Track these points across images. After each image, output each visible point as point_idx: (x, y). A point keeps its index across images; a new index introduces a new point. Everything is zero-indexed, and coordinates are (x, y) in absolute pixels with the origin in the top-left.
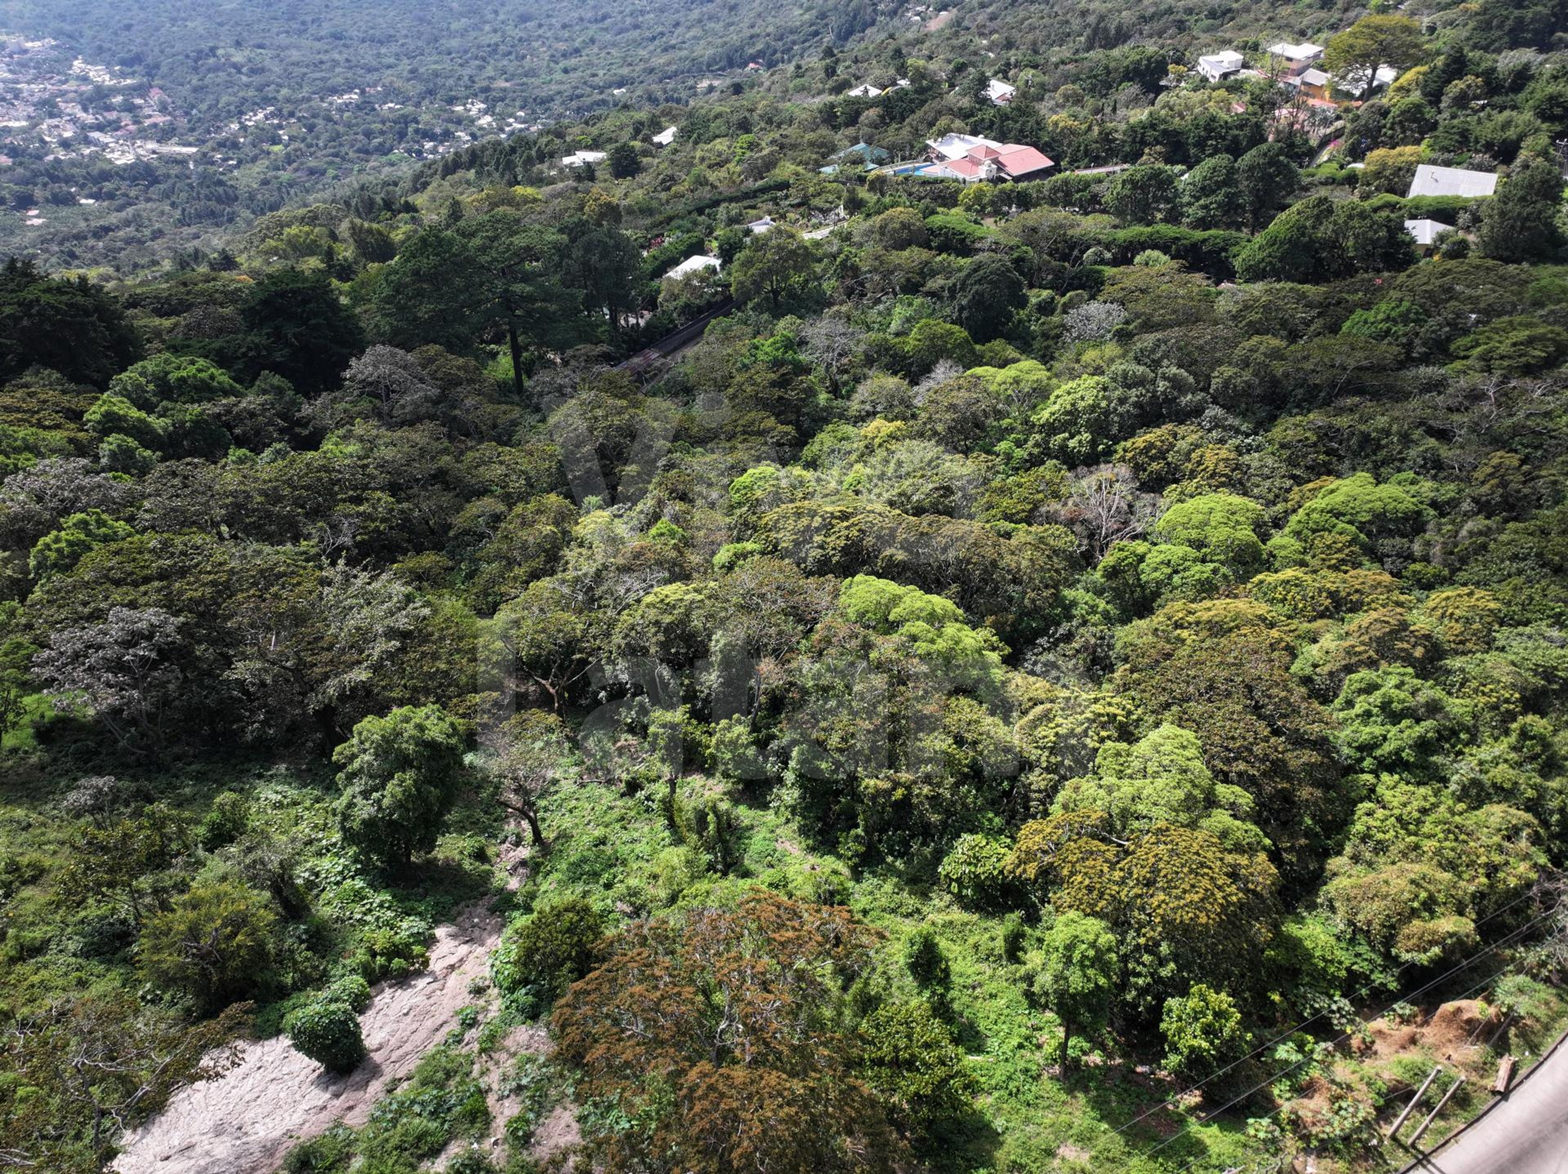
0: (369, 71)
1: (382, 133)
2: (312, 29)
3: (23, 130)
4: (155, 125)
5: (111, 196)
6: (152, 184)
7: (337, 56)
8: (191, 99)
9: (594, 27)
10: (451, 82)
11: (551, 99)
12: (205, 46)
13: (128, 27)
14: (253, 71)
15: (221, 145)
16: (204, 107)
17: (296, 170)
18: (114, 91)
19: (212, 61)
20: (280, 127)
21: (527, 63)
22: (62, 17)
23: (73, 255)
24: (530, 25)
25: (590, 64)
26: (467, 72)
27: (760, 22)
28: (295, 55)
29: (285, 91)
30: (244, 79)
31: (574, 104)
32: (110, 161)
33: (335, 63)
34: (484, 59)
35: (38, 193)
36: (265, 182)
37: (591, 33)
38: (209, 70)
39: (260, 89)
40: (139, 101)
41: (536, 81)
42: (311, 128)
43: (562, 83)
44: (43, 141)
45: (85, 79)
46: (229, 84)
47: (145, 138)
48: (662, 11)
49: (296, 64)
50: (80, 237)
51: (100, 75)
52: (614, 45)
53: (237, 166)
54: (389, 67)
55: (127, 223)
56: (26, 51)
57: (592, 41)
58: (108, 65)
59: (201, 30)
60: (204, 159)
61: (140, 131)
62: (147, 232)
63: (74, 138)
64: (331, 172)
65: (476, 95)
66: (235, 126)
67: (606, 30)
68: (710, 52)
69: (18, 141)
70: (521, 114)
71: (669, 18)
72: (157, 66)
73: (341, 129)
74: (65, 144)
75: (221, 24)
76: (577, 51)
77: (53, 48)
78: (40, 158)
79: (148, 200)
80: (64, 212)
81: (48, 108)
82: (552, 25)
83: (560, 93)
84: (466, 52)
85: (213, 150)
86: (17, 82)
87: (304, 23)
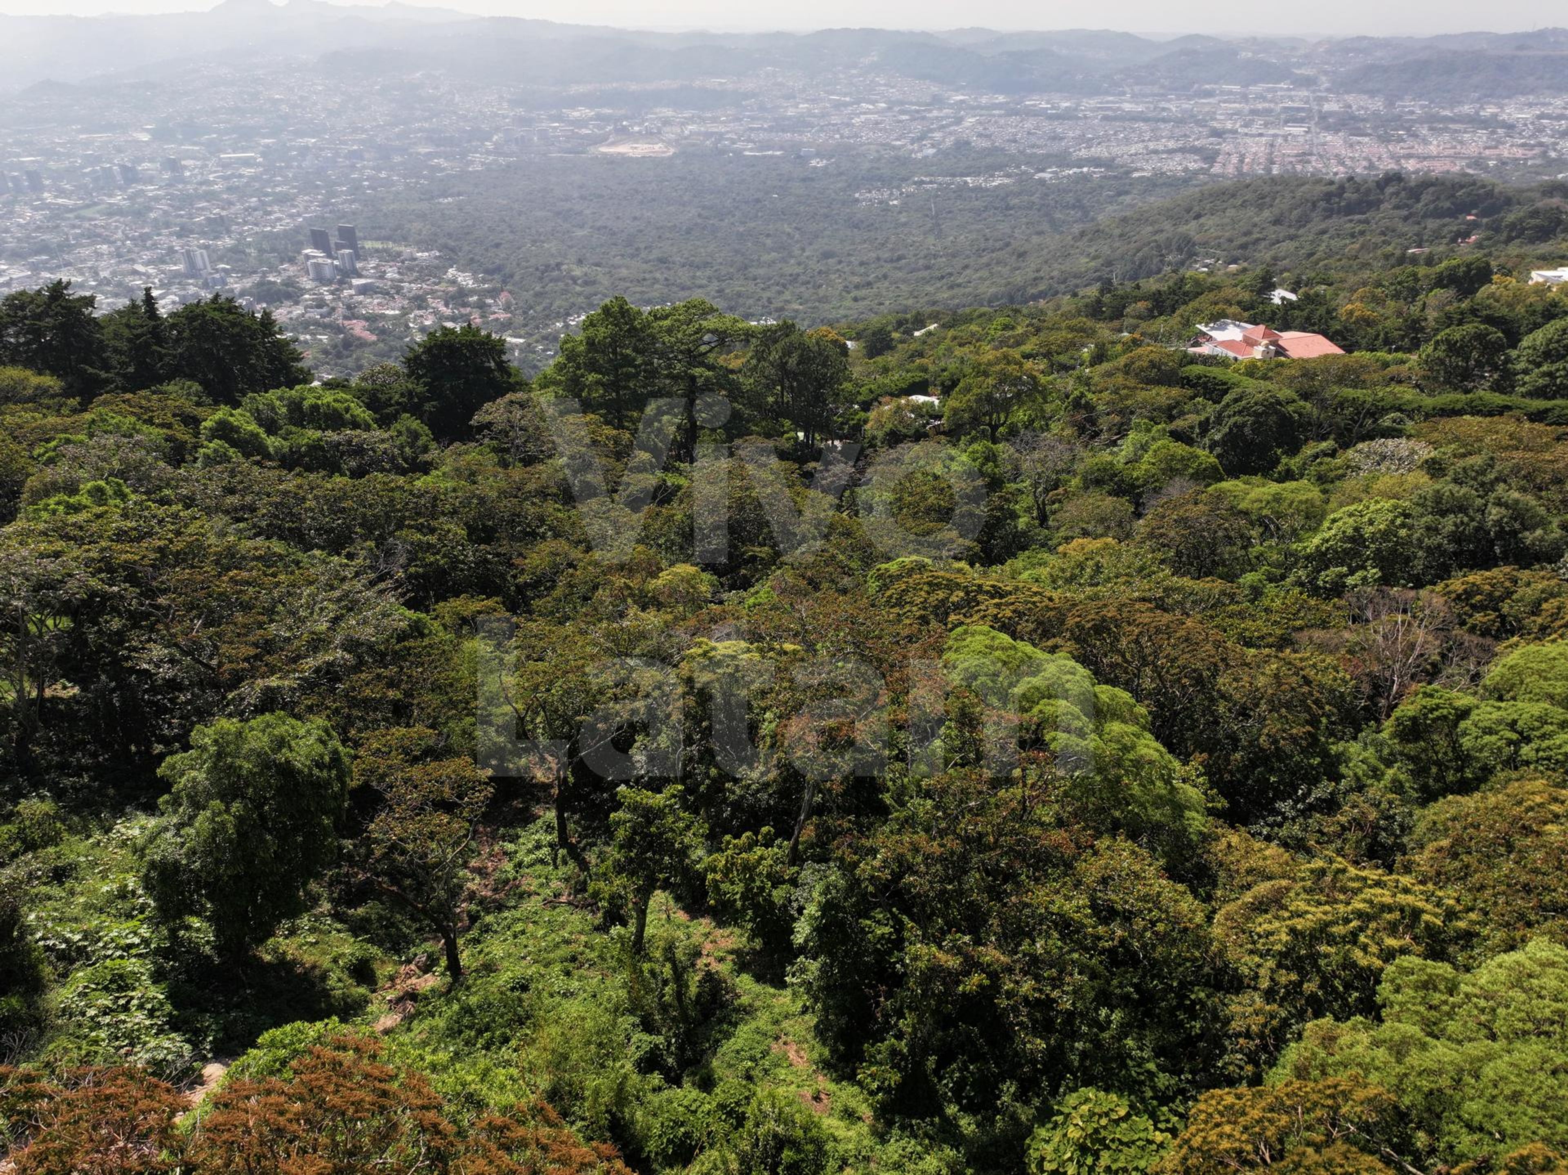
0: (683, 289)
2: (643, 255)
3: (395, 317)
4: (497, 319)
7: (658, 275)
8: (531, 302)
9: (889, 266)
12: (552, 262)
13: (497, 245)
14: (586, 283)
15: (545, 338)
16: (539, 308)
18: (472, 292)
19: (556, 273)
21: (822, 292)
22: (450, 235)
24: (831, 261)
27: (1046, 268)
28: (624, 272)
30: (578, 289)
33: (656, 281)
34: (784, 286)
37: (885, 270)
38: (552, 281)
39: (587, 297)
40: (490, 301)
41: (827, 306)
43: (850, 309)
44: (407, 327)
45: (453, 282)
46: (564, 292)
48: (954, 256)
49: (623, 279)
51: (466, 280)
52: (904, 281)
54: (700, 287)
56: (415, 259)
57: (885, 277)
58: (475, 273)
59: (553, 250)
65: (770, 314)
66: (559, 325)
67: (900, 269)
68: (993, 290)
69: (389, 325)
71: (958, 263)
72: (512, 276)
74: (424, 330)
75: (571, 247)
76: (869, 284)
77: (436, 258)
78: (401, 338)
81: (419, 301)
82: (850, 262)
83: (846, 316)
84: (770, 279)
85: (537, 341)
86: (402, 281)
87: (638, 249)
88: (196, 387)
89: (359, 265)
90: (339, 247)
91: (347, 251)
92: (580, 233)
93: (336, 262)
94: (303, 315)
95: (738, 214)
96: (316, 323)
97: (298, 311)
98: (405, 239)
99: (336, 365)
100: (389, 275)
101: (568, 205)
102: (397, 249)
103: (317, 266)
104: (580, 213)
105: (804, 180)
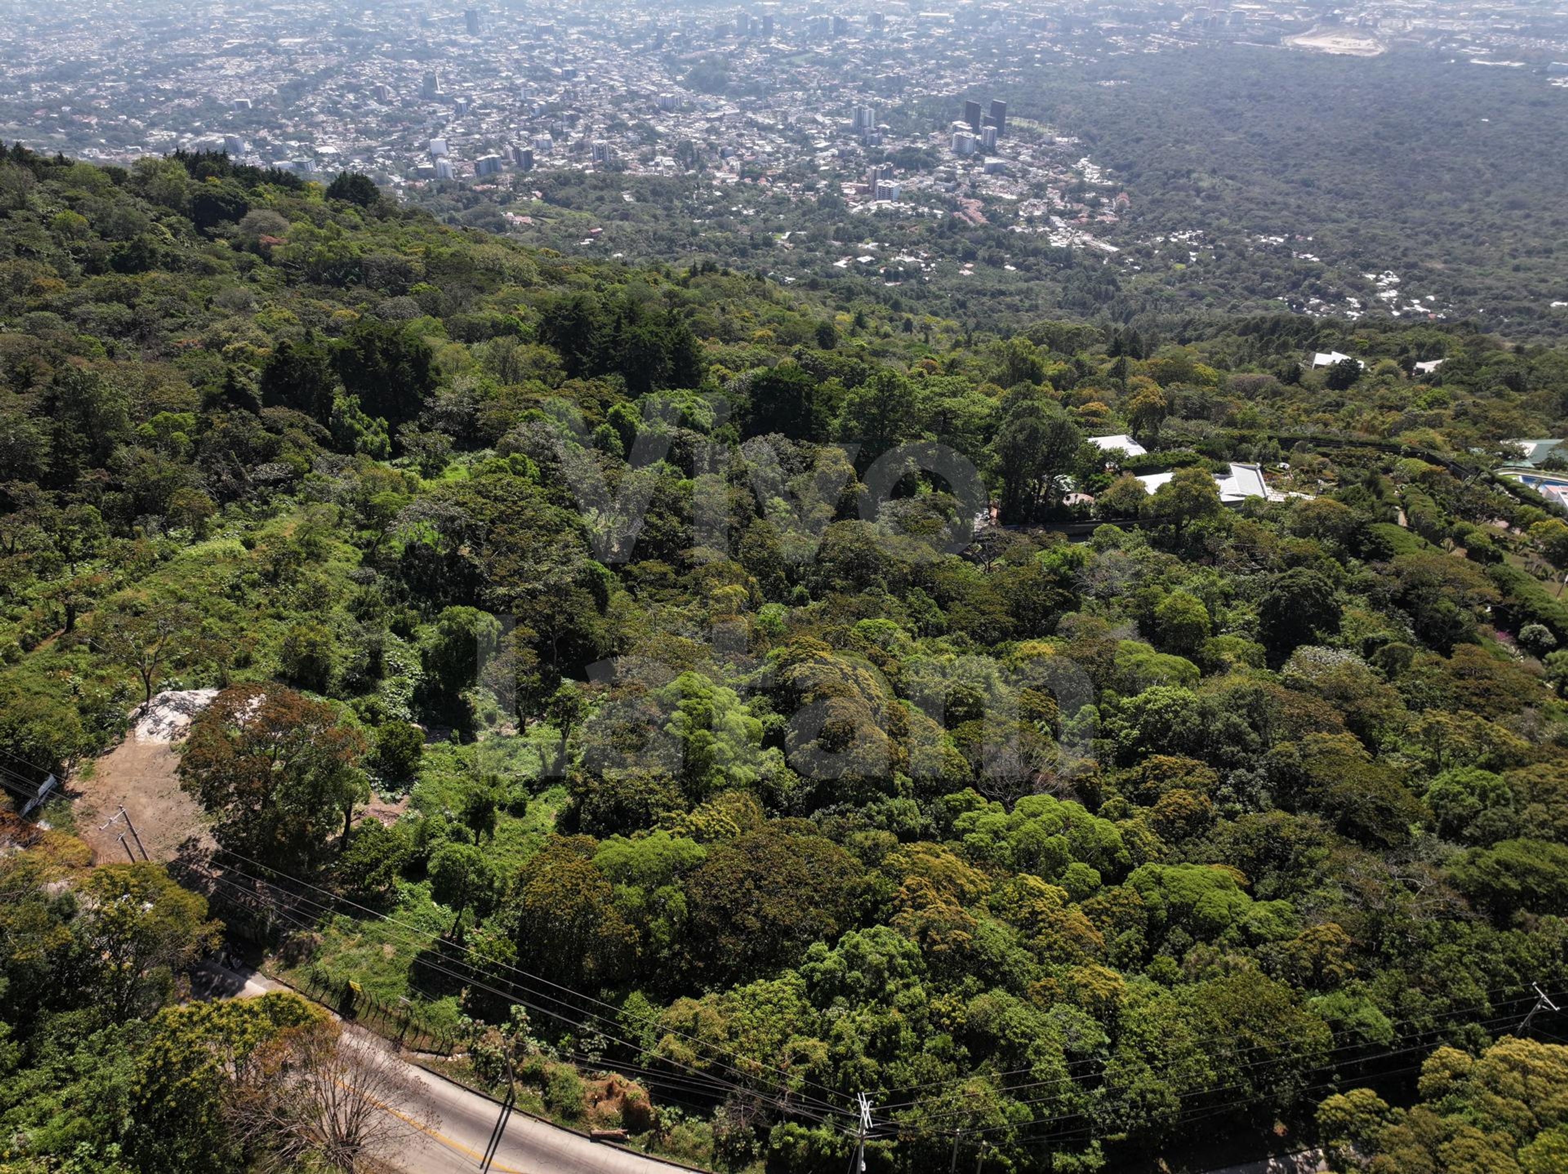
0: (1314, 219)
1: (1278, 278)
2: (1287, 174)
3: (1009, 202)
4: (1103, 222)
5: (1028, 269)
6: (1065, 267)
7: (1292, 201)
8: (1144, 209)
10: (1383, 249)
11: (1475, 293)
12: (1185, 168)
13: (1138, 140)
14: (1209, 197)
15: (1138, 251)
16: (1149, 217)
17: (1181, 289)
18: (1092, 187)
19: (1183, 181)
20: (1195, 249)
21: (1479, 251)
22: (1096, 123)
23: (963, 305)
24: (1515, 213)
25: (1552, 268)
26: (1404, 243)
28: (1255, 191)
29: (1225, 220)
30: (1198, 202)
31: (1494, 303)
32: (1048, 242)
33: (1287, 206)
34: (1436, 236)
35: (982, 253)
36: (1148, 292)
38: (1174, 188)
40: (1105, 200)
41: (1473, 269)
42: (1219, 258)
43: (1501, 279)
44: (1017, 215)
45: (1080, 174)
46: (1182, 203)
47: (1087, 231)
49: (1249, 200)
50: (981, 293)
51: (1092, 174)
53: (1138, 272)
54: (1334, 221)
55: (1019, 292)
56: (1052, 143)
58: (1105, 166)
59: (1193, 155)
60: (1118, 260)
61: (1088, 224)
62: (1027, 303)
63: (1039, 217)
64: (1209, 299)
65: (1396, 268)
66: (1159, 239)
69: (1001, 210)
70: (1432, 298)
72: (1139, 176)
73: (1244, 265)
74: (1030, 221)
75: (1213, 152)
76: (1548, 252)
77: (1074, 145)
78: (1006, 227)
79: (1053, 279)
80: (990, 270)
81: (1038, 190)
82: (1542, 218)
83: (1489, 288)
84: (1422, 225)
85: (1130, 254)
86: (1031, 165)
87: (1286, 165)
88: (622, 380)
89: (998, 143)
90: (987, 122)
91: (992, 128)
92: (1230, 138)
93: (978, 137)
94: (931, 187)
95: (1425, 138)
96: (939, 198)
97: (929, 181)
98: (1052, 120)
99: (936, 244)
100: (1021, 158)
101: (1231, 104)
102: (1041, 130)
103: (961, 139)
104: (1240, 115)
105: (1534, 104)
